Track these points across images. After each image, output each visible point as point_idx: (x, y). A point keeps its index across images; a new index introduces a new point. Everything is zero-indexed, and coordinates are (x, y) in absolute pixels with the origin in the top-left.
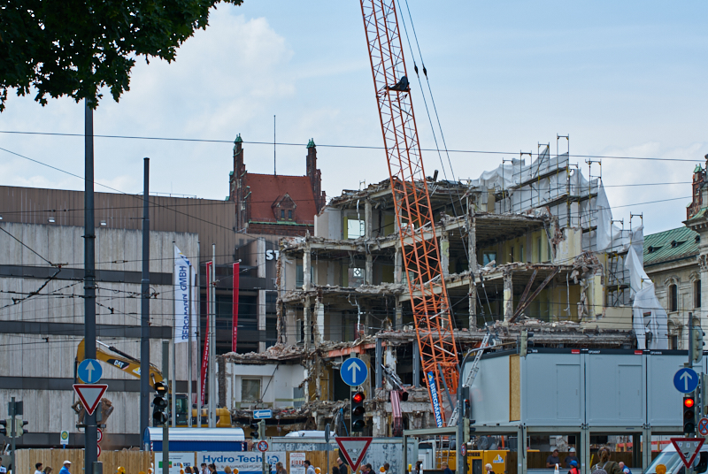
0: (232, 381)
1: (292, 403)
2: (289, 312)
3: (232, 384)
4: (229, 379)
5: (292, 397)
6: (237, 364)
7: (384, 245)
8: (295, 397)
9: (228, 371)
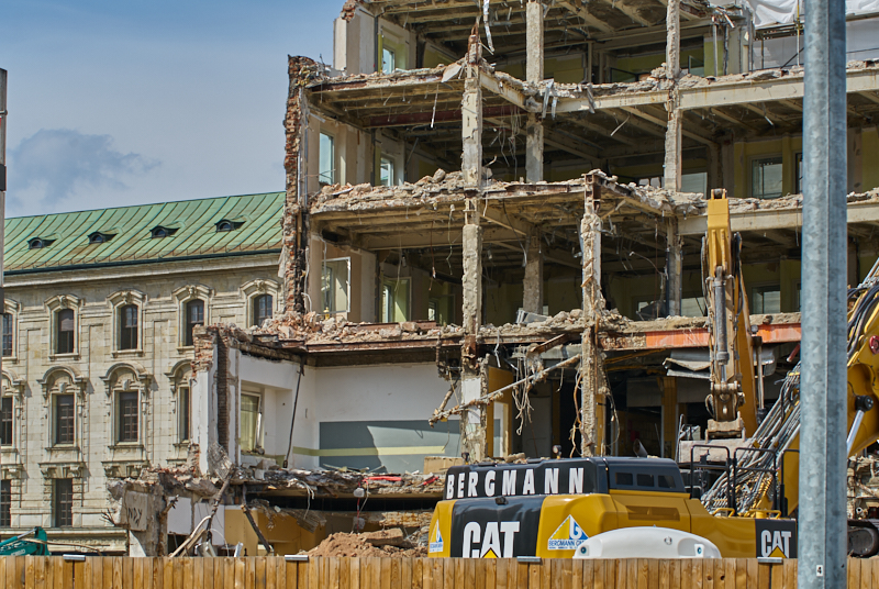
0: (237, 394)
1: (316, 460)
2: (314, 238)
3: (237, 403)
4: (232, 388)
5: (316, 446)
6: (244, 352)
7: (604, 104)
8: (321, 448)
9: (231, 370)
